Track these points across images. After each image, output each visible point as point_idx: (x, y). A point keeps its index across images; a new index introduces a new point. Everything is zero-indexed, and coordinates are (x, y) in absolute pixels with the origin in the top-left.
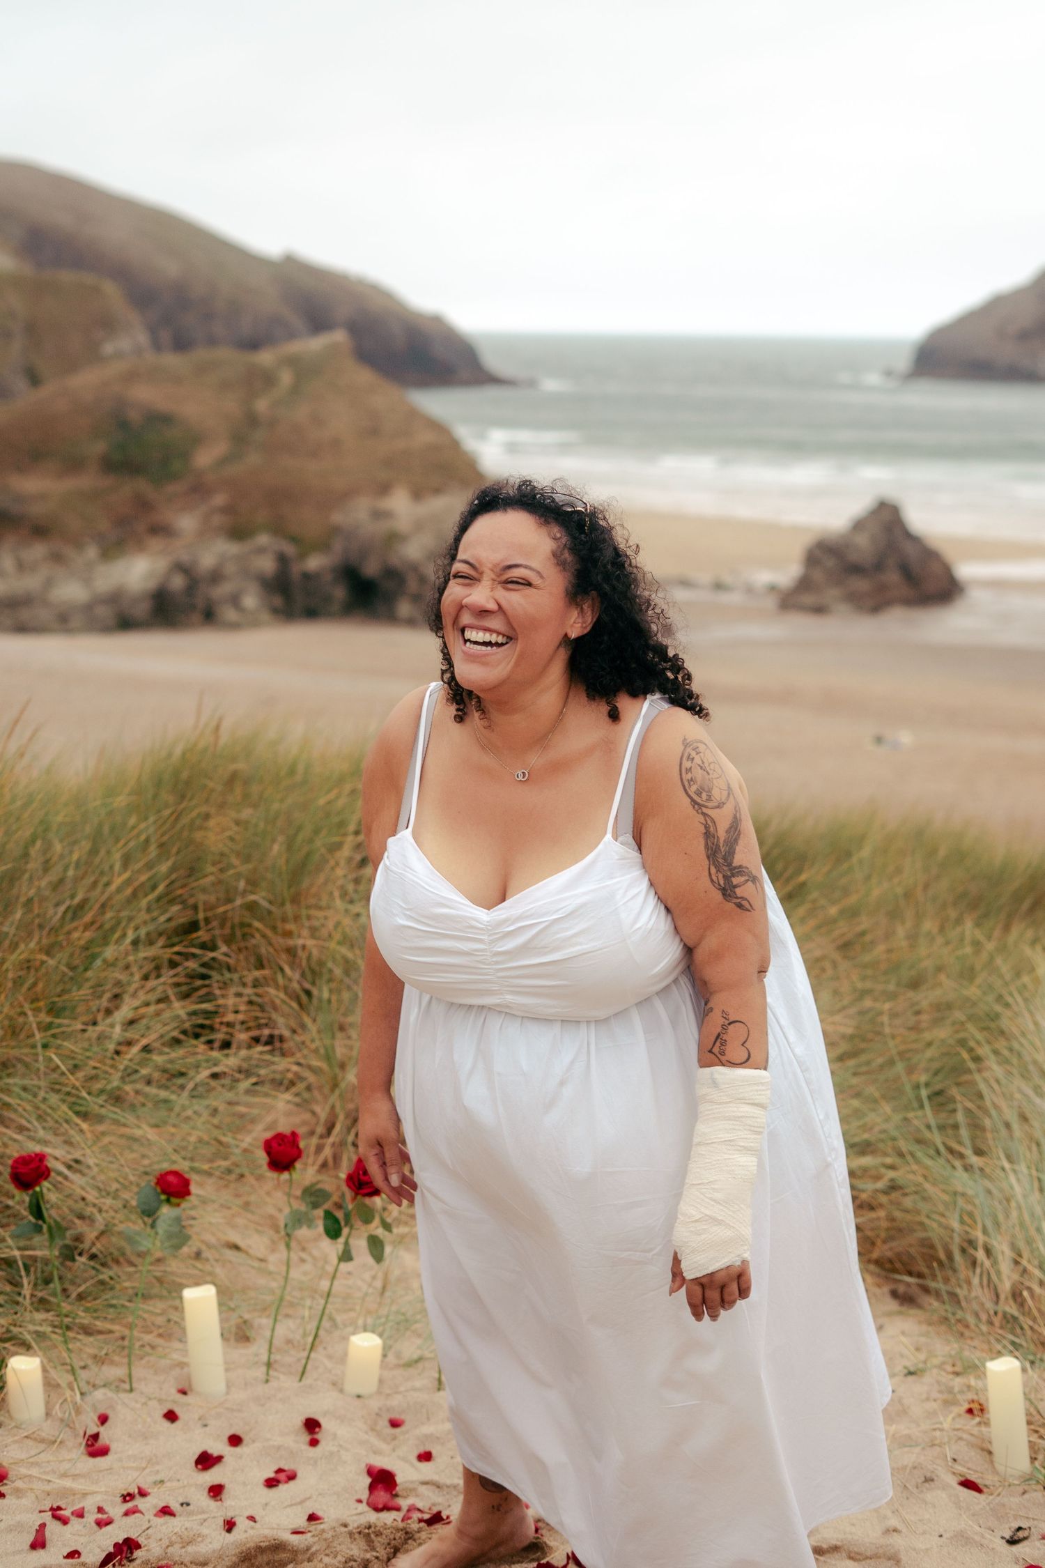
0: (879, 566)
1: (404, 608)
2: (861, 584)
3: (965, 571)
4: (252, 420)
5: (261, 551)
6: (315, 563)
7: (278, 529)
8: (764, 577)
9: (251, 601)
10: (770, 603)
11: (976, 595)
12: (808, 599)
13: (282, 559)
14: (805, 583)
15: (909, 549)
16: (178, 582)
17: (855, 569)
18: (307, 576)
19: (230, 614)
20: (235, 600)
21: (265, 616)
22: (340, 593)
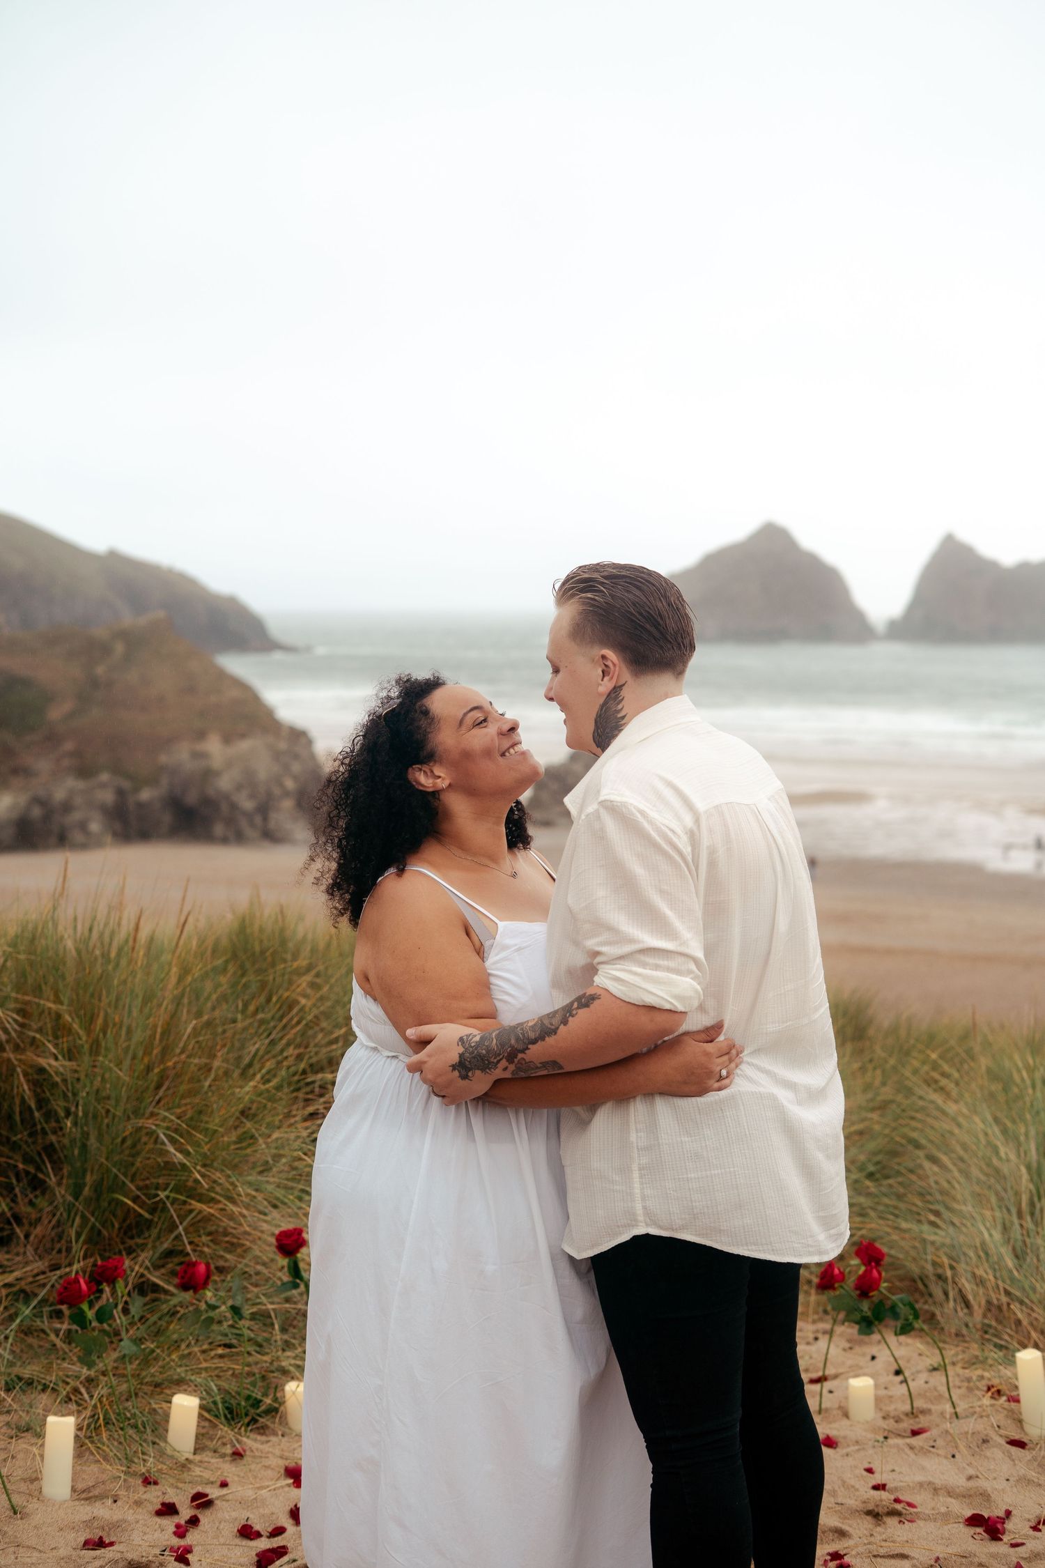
1: (219, 829)
4: (94, 683)
5: (103, 786)
6: (146, 795)
7: (117, 770)
9: (95, 827)
13: (120, 793)
16: (37, 812)
18: (140, 805)
19: (78, 837)
20: (83, 826)
21: (109, 839)
22: (167, 818)
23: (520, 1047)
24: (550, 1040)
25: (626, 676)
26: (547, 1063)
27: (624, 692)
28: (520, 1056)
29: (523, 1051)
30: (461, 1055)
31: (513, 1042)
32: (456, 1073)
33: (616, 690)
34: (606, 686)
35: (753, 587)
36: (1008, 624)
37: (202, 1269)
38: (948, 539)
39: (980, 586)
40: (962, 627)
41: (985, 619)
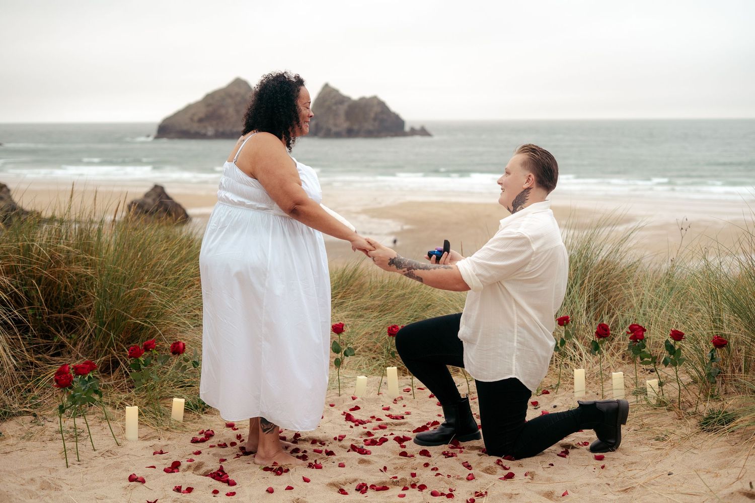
14: (127, 220)
15: (169, 203)
17: (148, 212)
23: (415, 267)
24: (426, 271)
25: (534, 186)
26: (419, 277)
27: (531, 191)
28: (412, 270)
29: (414, 269)
30: (395, 258)
31: (413, 265)
32: (389, 261)
33: (529, 189)
34: (526, 186)
35: (231, 110)
36: (356, 127)
37: (181, 345)
38: (326, 86)
39: (342, 109)
40: (334, 129)
41: (344, 125)
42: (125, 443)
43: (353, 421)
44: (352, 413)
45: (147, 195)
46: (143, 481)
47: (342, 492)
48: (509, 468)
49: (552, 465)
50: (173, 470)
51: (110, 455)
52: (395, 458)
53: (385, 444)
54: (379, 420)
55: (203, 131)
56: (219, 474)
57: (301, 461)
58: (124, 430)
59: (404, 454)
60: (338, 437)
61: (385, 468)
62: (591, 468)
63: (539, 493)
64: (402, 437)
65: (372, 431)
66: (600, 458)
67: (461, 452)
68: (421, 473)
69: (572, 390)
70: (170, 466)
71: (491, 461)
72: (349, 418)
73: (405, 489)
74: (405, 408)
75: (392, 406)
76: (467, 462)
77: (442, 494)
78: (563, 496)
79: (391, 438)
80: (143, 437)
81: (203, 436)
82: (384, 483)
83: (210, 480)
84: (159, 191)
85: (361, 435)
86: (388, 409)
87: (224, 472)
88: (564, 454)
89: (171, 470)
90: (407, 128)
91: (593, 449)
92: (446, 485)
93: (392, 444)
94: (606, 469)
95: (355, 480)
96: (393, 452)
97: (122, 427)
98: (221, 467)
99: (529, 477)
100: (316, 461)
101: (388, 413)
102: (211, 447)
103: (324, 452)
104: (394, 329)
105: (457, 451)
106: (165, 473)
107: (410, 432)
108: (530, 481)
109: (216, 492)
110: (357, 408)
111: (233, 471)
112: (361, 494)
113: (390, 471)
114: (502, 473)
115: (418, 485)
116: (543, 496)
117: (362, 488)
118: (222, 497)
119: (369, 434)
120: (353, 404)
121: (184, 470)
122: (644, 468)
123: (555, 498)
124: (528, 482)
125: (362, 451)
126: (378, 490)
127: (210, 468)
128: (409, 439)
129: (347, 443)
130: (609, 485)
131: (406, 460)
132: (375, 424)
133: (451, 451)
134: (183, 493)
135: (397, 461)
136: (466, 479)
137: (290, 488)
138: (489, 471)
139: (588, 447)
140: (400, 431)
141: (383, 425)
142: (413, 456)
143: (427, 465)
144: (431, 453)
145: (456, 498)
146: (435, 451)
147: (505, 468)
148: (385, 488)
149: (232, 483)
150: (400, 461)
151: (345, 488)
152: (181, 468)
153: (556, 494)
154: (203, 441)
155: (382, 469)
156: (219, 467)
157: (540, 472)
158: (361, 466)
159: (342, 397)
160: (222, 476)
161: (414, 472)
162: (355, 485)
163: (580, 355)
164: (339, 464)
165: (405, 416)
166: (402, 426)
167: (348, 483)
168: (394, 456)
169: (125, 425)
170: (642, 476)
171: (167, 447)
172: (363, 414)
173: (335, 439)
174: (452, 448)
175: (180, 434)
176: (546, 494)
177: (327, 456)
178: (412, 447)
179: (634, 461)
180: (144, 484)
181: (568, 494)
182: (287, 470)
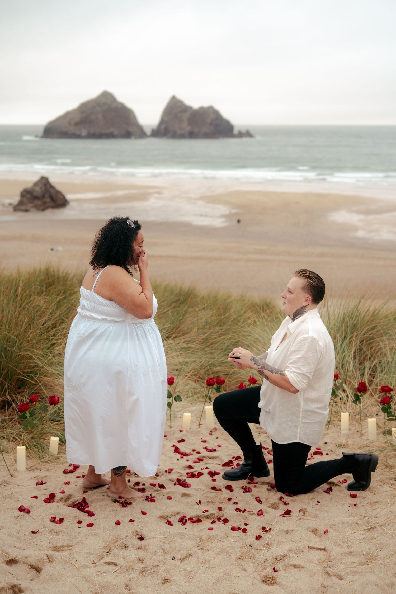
0: (43, 197)
2: (39, 202)
3: (69, 197)
8: (7, 201)
10: (11, 209)
11: (72, 204)
12: (23, 207)
14: (21, 203)
15: (52, 191)
17: (36, 198)
33: (307, 306)
34: (305, 304)
35: (100, 116)
36: (196, 130)
37: (56, 398)
38: (173, 98)
39: (186, 116)
40: (179, 132)
41: (187, 129)
42: (16, 474)
43: (180, 453)
44: (179, 446)
45: (36, 184)
46: (29, 512)
47: (169, 523)
48: (288, 503)
49: (319, 502)
50: (50, 500)
51: (5, 484)
52: (207, 492)
53: (201, 477)
54: (198, 453)
55: (78, 133)
56: (82, 505)
57: (140, 494)
58: (16, 461)
59: (214, 488)
60: (168, 470)
61: (200, 502)
62: (346, 506)
63: (308, 529)
64: (213, 472)
65: (193, 465)
66: (354, 496)
67: (255, 486)
68: (226, 507)
69: (339, 427)
70: (48, 497)
71: (275, 496)
72: (177, 450)
73: (213, 522)
74: (218, 439)
75: (208, 438)
76: (259, 497)
77: (239, 529)
78: (325, 533)
79: (205, 472)
80: (29, 468)
81: (71, 468)
82: (198, 516)
83: (75, 510)
84: (44, 182)
85: (185, 468)
86: (205, 442)
87: (86, 502)
88: (329, 491)
89: (48, 500)
90: (236, 131)
91: (350, 488)
92: (242, 519)
93: (206, 478)
94: (357, 507)
95: (178, 513)
96: (207, 486)
97: (14, 459)
98: (84, 498)
99: (302, 513)
100: (151, 495)
101: (205, 445)
102: (78, 477)
103: (157, 485)
104: (211, 381)
105: (252, 486)
106: (44, 504)
107: (219, 464)
108: (302, 517)
109: (80, 522)
110: (183, 440)
111: (92, 502)
112: (182, 526)
113: (204, 503)
114: (283, 509)
115: (223, 518)
116: (311, 532)
117: (183, 520)
118: (84, 528)
119: (190, 467)
120: (180, 436)
121: (58, 502)
122: (384, 507)
123: (319, 534)
124: (300, 519)
125: (184, 485)
126: (194, 522)
127: (76, 499)
128: (218, 474)
129: (174, 476)
130: (358, 524)
131: (215, 494)
132: (195, 456)
133: (248, 486)
134: (57, 523)
135: (209, 495)
136: (257, 514)
137: (132, 521)
138: (274, 506)
139: (347, 484)
140: (213, 464)
141: (201, 458)
142: (220, 490)
143: (230, 499)
144: (234, 487)
145: (248, 533)
146: (237, 485)
147: (285, 504)
148: (199, 521)
149: (91, 514)
150: (212, 494)
151: (171, 520)
152: (56, 499)
153: (319, 531)
154: (71, 472)
155: (198, 502)
156: (82, 497)
157: (310, 510)
158: (184, 500)
159: (173, 429)
160: (84, 506)
161: (220, 505)
162: (179, 517)
163: (347, 396)
164: (168, 497)
165: (217, 449)
166: (214, 459)
167: (173, 516)
168: (207, 490)
169: (16, 458)
170: (383, 515)
171: (46, 478)
172: (187, 446)
173: (166, 471)
174: (249, 483)
175: (55, 465)
176: (312, 530)
177: (159, 489)
178: (221, 482)
179: (378, 500)
180: (30, 514)
181: (328, 532)
182: (130, 503)
